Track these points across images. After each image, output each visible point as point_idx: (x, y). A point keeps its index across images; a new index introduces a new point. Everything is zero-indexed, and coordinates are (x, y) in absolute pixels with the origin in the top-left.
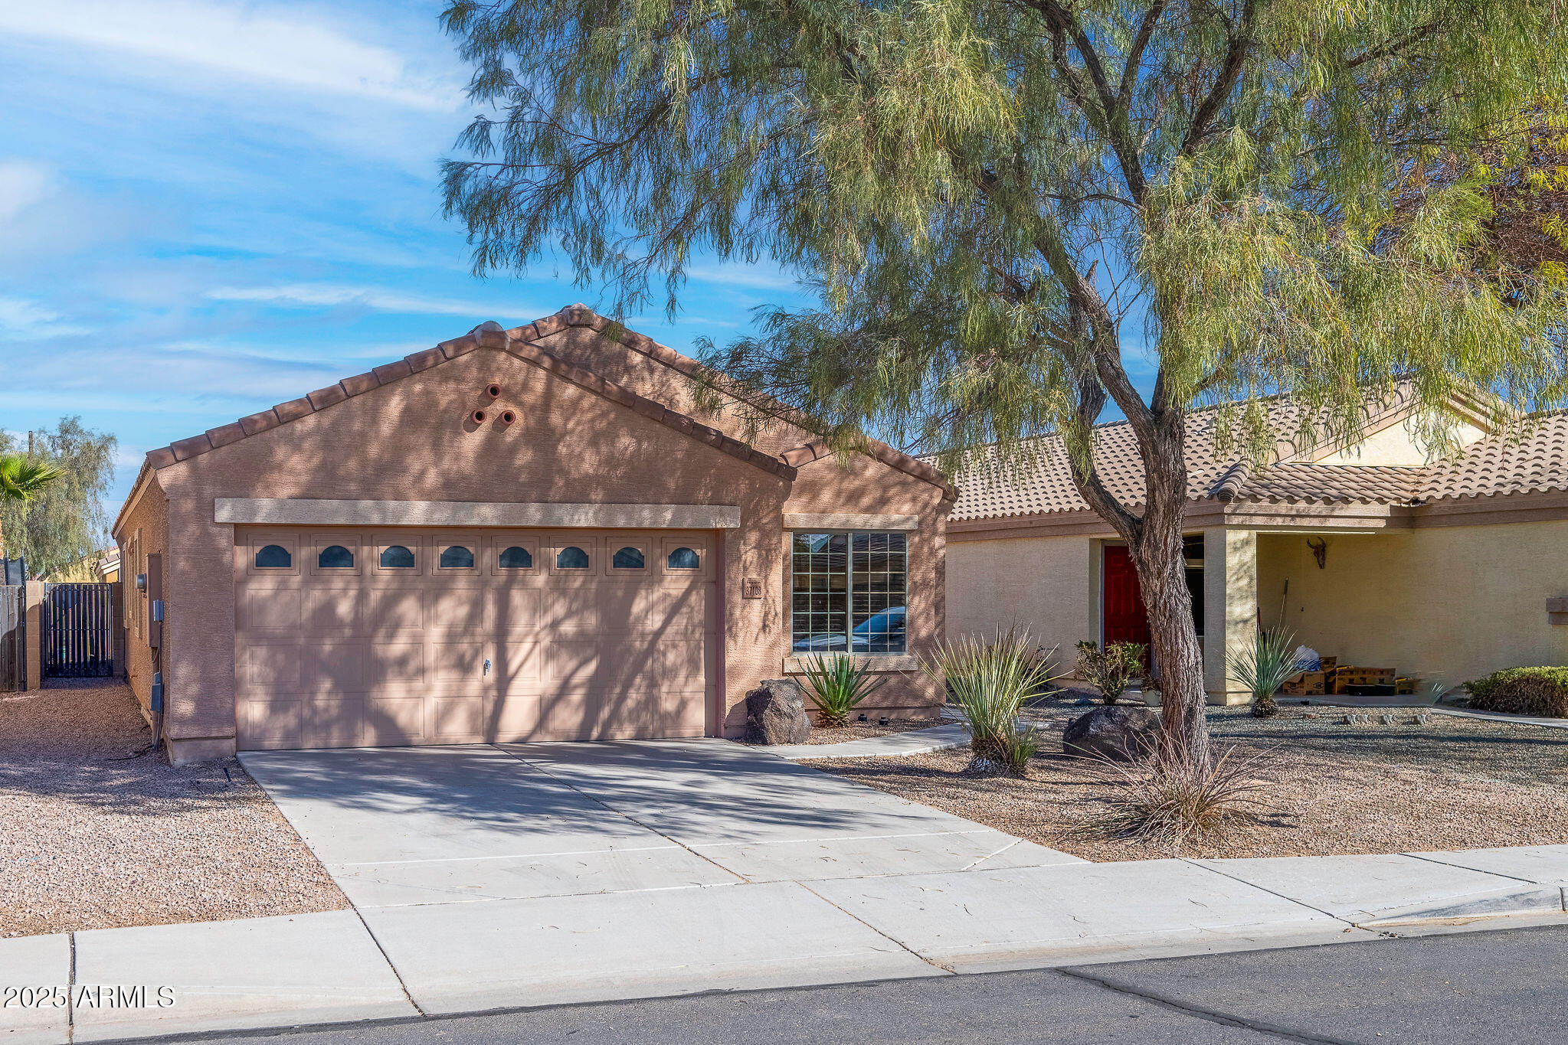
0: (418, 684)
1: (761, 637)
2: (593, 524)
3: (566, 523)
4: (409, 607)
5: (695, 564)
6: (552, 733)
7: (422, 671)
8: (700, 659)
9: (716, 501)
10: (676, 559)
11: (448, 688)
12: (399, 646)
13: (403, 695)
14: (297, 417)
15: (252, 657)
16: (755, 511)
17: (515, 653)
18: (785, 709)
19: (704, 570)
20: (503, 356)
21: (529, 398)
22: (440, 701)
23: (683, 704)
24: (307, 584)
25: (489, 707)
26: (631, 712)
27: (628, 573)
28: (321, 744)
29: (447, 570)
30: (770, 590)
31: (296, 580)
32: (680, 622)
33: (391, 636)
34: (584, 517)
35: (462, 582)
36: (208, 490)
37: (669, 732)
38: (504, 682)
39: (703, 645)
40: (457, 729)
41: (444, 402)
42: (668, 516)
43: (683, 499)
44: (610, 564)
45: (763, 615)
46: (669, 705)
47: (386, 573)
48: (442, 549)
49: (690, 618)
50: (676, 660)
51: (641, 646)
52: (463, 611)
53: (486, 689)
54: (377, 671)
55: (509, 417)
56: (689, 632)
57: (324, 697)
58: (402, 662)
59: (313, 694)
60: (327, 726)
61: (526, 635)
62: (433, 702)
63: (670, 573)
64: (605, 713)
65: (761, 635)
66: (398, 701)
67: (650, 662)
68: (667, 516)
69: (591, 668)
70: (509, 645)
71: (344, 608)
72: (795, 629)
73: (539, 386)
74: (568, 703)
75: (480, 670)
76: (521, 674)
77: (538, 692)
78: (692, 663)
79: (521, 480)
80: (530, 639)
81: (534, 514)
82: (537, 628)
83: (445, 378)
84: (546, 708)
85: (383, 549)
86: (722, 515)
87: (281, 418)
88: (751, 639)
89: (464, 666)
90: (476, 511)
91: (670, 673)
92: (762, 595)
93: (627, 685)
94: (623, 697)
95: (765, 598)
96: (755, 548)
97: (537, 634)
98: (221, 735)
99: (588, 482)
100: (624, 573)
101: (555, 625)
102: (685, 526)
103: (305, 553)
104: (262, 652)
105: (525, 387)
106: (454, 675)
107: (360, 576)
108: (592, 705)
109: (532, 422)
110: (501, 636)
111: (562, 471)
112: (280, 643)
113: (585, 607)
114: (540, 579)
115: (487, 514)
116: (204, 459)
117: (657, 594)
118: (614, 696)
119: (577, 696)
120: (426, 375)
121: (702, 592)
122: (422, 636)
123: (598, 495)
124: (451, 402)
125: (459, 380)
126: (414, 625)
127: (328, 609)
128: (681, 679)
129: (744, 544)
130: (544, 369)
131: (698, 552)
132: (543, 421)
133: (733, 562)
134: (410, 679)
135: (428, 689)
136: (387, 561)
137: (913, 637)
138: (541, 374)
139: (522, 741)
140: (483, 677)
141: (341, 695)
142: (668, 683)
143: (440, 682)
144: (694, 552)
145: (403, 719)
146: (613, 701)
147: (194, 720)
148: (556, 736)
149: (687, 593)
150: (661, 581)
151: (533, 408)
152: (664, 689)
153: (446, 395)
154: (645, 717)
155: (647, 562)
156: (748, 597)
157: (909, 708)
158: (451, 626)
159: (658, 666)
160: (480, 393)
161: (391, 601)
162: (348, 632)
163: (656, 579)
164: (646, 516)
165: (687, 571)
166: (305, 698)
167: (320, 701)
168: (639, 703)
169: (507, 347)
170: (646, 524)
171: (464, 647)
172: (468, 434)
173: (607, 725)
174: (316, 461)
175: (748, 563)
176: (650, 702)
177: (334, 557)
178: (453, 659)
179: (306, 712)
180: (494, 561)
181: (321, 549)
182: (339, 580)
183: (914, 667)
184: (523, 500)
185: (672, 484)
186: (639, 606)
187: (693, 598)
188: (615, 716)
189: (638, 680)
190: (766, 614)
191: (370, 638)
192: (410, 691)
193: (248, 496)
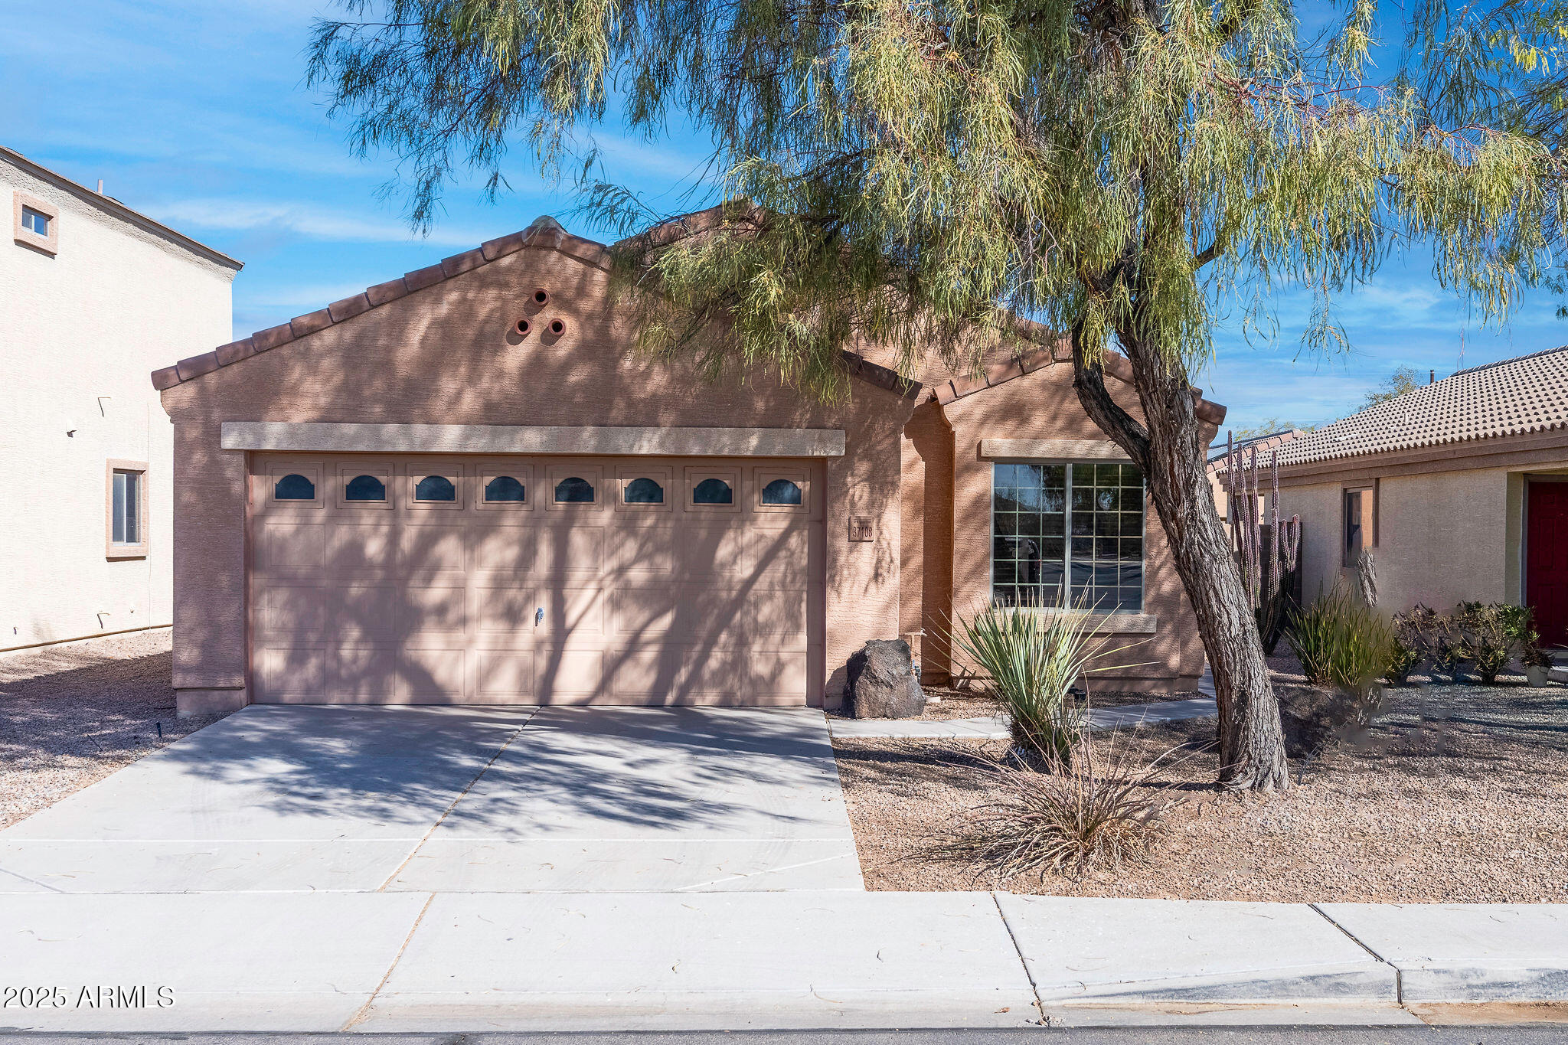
0: (460, 635)
1: (873, 587)
2: (658, 452)
3: (625, 451)
4: (449, 548)
5: (796, 500)
6: (617, 696)
7: (464, 621)
8: (801, 614)
9: (816, 424)
10: (772, 493)
11: (495, 641)
12: (437, 592)
13: (442, 646)
14: (313, 330)
15: (270, 601)
16: (867, 435)
17: (574, 602)
18: (882, 675)
19: (807, 507)
20: (555, 255)
21: (586, 306)
22: (483, 654)
23: (779, 667)
24: (333, 519)
25: (542, 663)
26: (714, 674)
27: (713, 509)
28: (347, 699)
29: (494, 505)
30: (884, 532)
31: (320, 515)
32: (778, 570)
33: (428, 581)
34: (648, 444)
35: (512, 519)
36: (216, 414)
37: (761, 700)
38: (561, 634)
39: (805, 596)
40: (504, 687)
41: (483, 312)
42: (754, 441)
43: (772, 422)
44: (690, 497)
45: (875, 561)
46: (761, 668)
47: (422, 509)
48: (488, 480)
49: (789, 564)
50: (771, 613)
51: (729, 595)
52: (512, 554)
53: (538, 645)
54: (412, 619)
55: (558, 326)
56: (788, 580)
57: (352, 647)
58: (441, 610)
59: (339, 643)
60: (354, 681)
61: (588, 581)
62: (477, 655)
63: (763, 509)
64: (683, 675)
65: (873, 586)
66: (436, 654)
67: (738, 616)
68: (753, 443)
69: (665, 622)
70: (566, 592)
71: (374, 548)
72: (997, 579)
73: (598, 293)
74: (637, 663)
75: (532, 620)
76: (582, 626)
77: (602, 647)
78: (792, 616)
79: (576, 400)
80: (593, 585)
81: (587, 440)
82: (601, 573)
83: (484, 284)
84: (611, 667)
85: (418, 480)
86: (821, 440)
87: (298, 333)
88: (858, 589)
89: (513, 616)
90: (518, 437)
91: (762, 630)
92: (874, 537)
93: (711, 642)
94: (705, 656)
95: (878, 541)
96: (866, 480)
97: (601, 580)
98: (228, 685)
99: (655, 402)
100: (707, 510)
101: (621, 571)
102: (774, 454)
103: (329, 485)
104: (282, 595)
105: (582, 291)
106: (502, 626)
107: (394, 511)
108: (666, 666)
109: (590, 334)
110: (558, 581)
111: (625, 392)
112: (302, 586)
113: (659, 549)
114: (603, 517)
115: (531, 440)
116: (212, 379)
117: (749, 534)
118: (694, 655)
119: (649, 655)
120: (461, 281)
121: (806, 533)
122: (465, 580)
123: (667, 418)
124: (492, 311)
125: (503, 285)
126: (455, 567)
127: (355, 548)
128: (776, 637)
129: (852, 475)
130: (603, 269)
131: (799, 484)
132: (603, 332)
133: (838, 497)
134: (450, 628)
135: (471, 642)
136: (422, 493)
137: (1152, 593)
138: (599, 276)
139: (582, 704)
140: (535, 628)
141: (371, 645)
142: (762, 641)
143: (485, 634)
144: (795, 486)
145: (441, 675)
146: (691, 661)
147: (198, 669)
148: (623, 700)
149: (786, 535)
150: (753, 520)
151: (590, 317)
152: (756, 647)
153: (488, 302)
154: (732, 681)
155: (736, 497)
156: (856, 541)
157: (1147, 679)
158: (500, 568)
159: (749, 620)
160: (526, 299)
161: (428, 540)
162: (379, 574)
163: (746, 517)
164: (724, 442)
165: (787, 508)
166: (330, 648)
167: (346, 652)
168: (724, 663)
169: (559, 246)
170: (726, 452)
171: (513, 593)
172: (511, 348)
173: (685, 689)
174: (338, 379)
175: (856, 498)
176: (738, 663)
177: (364, 489)
178: (500, 608)
179: (331, 664)
180: (549, 496)
181: (347, 480)
182: (369, 515)
183: (1152, 628)
184: (578, 423)
185: (760, 405)
186: (724, 551)
187: (794, 541)
188: (695, 679)
189: (723, 637)
190: (879, 561)
191: (406, 580)
192: (449, 643)
193: (258, 420)
